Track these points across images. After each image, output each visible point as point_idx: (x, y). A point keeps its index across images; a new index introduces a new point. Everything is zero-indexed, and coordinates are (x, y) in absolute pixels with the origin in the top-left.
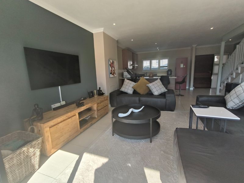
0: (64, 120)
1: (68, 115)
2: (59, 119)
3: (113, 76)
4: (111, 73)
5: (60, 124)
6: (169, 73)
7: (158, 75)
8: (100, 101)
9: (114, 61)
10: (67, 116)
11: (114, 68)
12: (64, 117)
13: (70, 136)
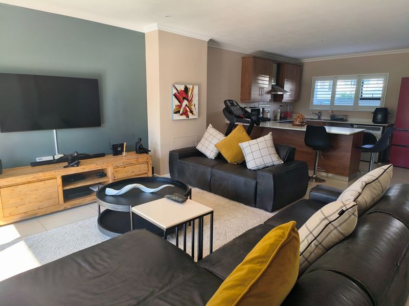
0: (29, 182)
1: (37, 176)
2: (18, 179)
3: (184, 117)
4: (177, 112)
5: (20, 187)
6: (379, 116)
7: (351, 120)
8: (123, 163)
9: (190, 87)
10: (35, 177)
11: (190, 101)
12: (30, 177)
13: (39, 209)
